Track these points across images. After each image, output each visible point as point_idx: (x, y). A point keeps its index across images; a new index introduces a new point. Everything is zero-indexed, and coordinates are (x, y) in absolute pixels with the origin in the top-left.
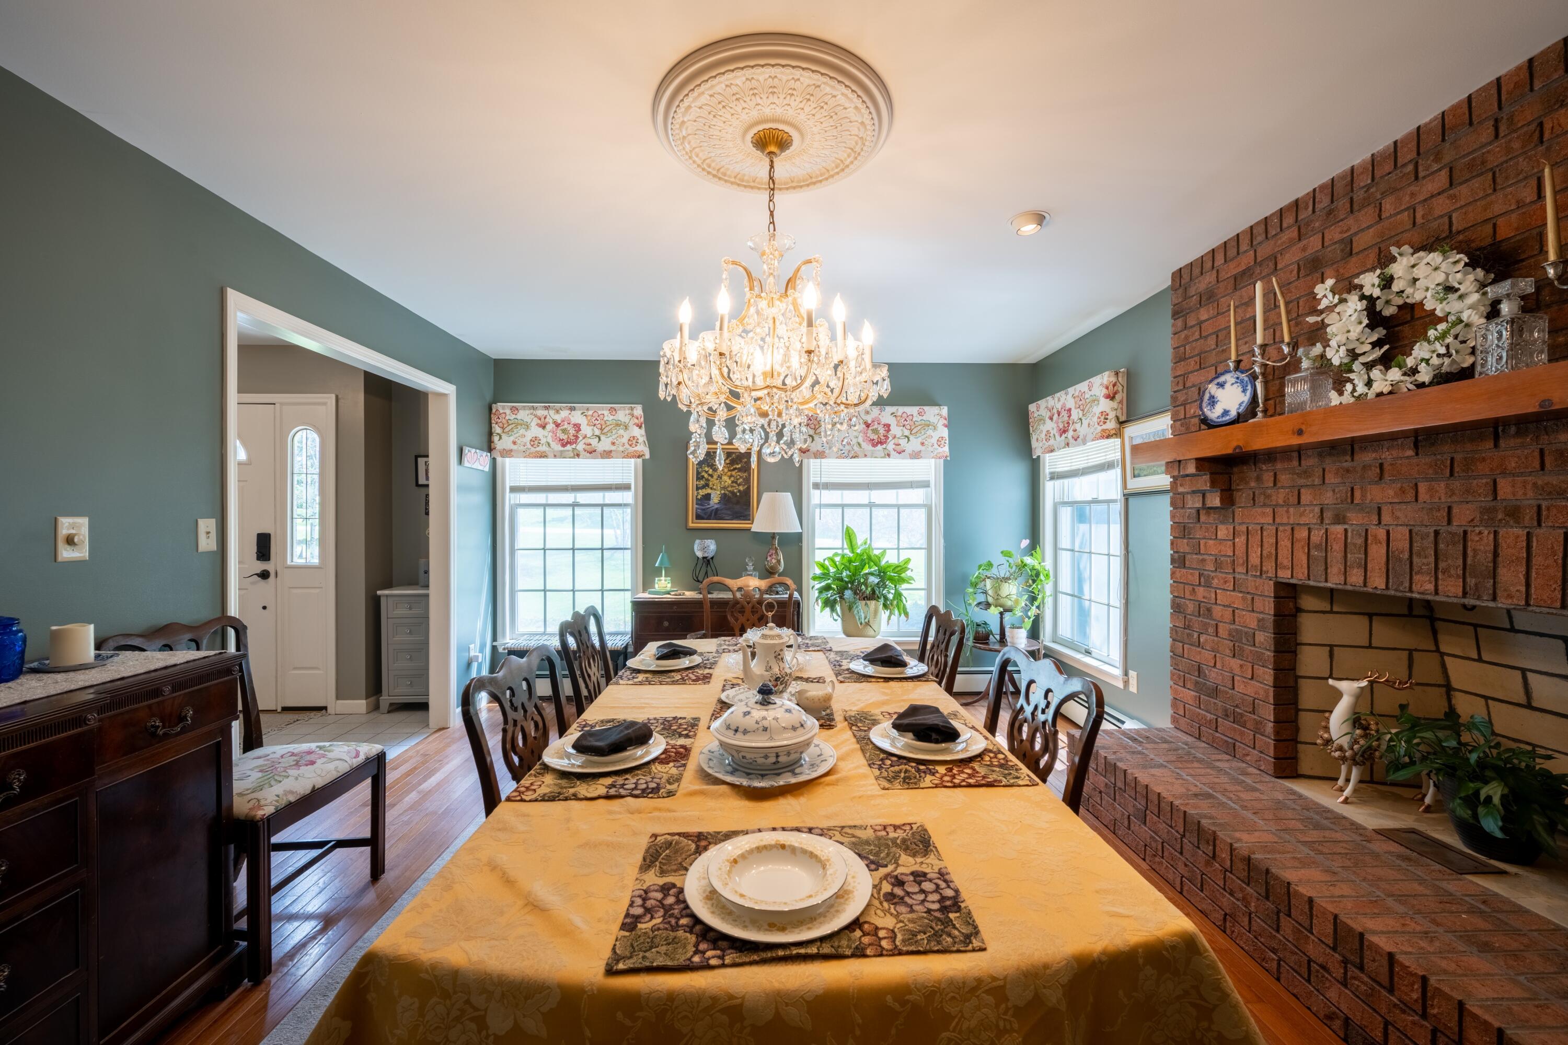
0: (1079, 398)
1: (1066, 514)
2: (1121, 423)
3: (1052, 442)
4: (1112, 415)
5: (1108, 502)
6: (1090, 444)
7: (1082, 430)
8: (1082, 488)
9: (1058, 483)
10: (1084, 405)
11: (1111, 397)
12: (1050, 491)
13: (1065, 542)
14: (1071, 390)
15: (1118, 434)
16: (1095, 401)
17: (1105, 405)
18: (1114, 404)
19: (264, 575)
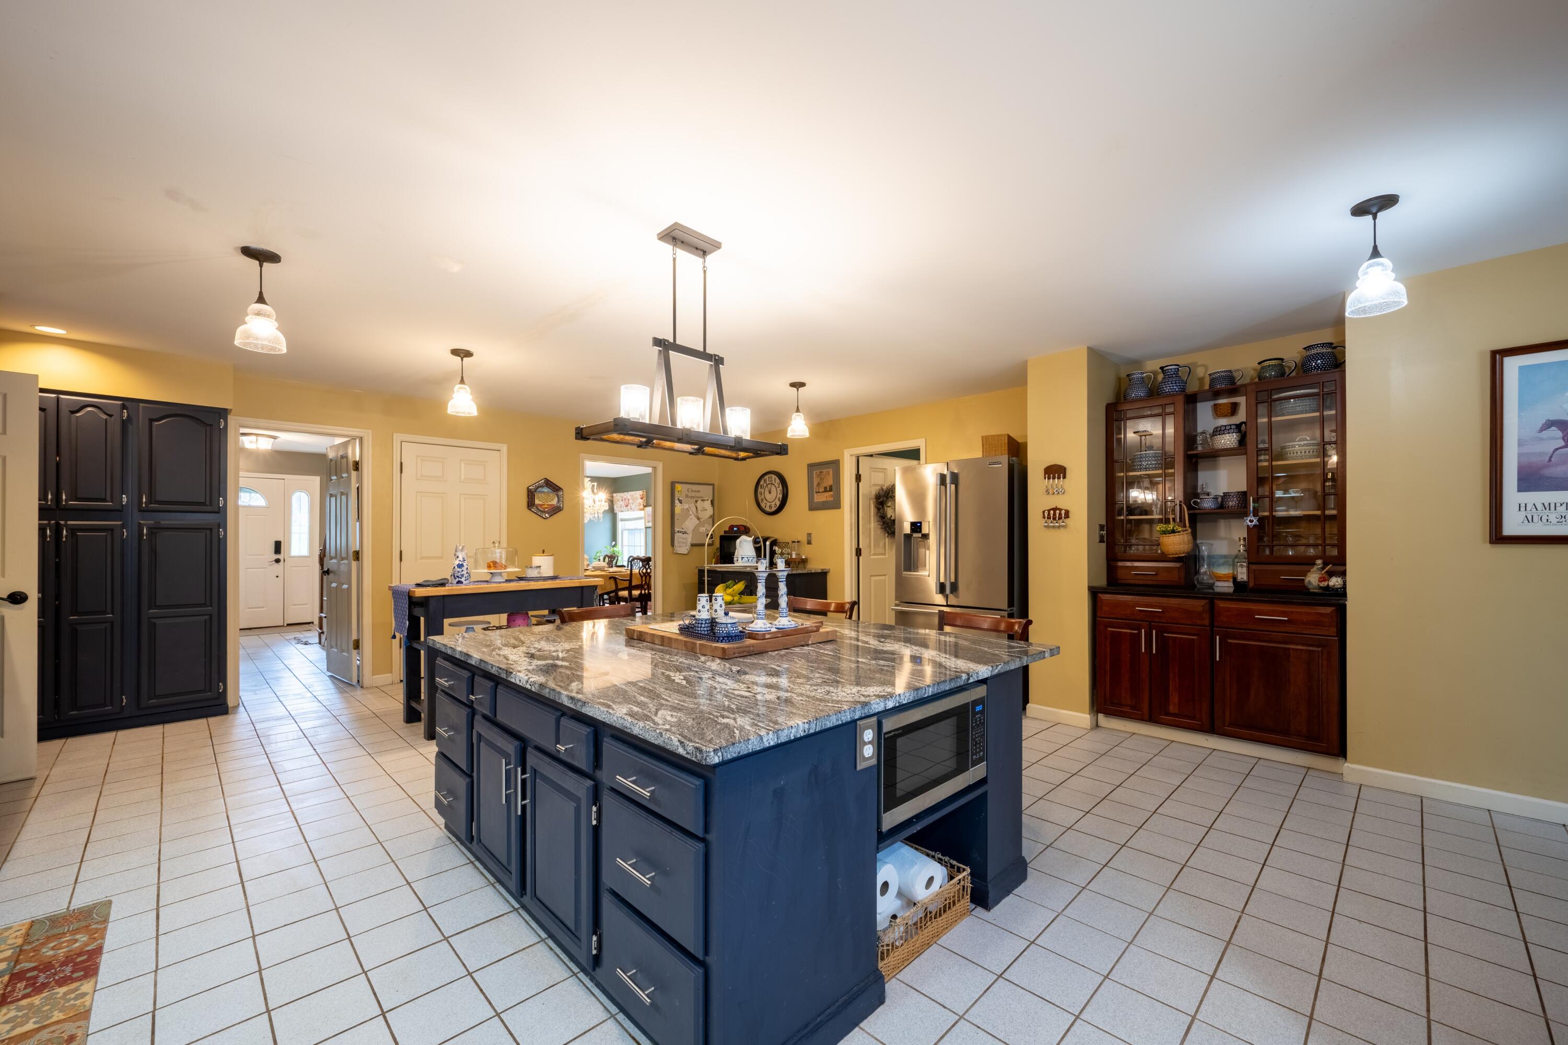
0: (632, 496)
1: (626, 533)
2: (645, 506)
3: (622, 508)
4: (642, 504)
5: (640, 529)
6: (636, 512)
7: (633, 507)
8: (629, 525)
9: (623, 522)
10: (634, 499)
11: (642, 499)
12: (620, 525)
13: (625, 543)
14: (629, 493)
15: (643, 510)
16: (637, 498)
17: (640, 501)
18: (642, 501)
19: (278, 561)
